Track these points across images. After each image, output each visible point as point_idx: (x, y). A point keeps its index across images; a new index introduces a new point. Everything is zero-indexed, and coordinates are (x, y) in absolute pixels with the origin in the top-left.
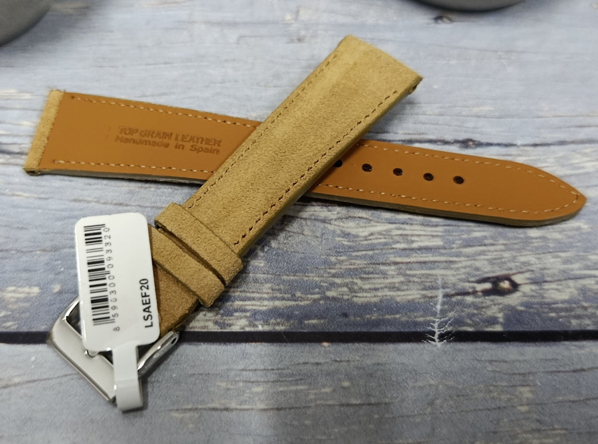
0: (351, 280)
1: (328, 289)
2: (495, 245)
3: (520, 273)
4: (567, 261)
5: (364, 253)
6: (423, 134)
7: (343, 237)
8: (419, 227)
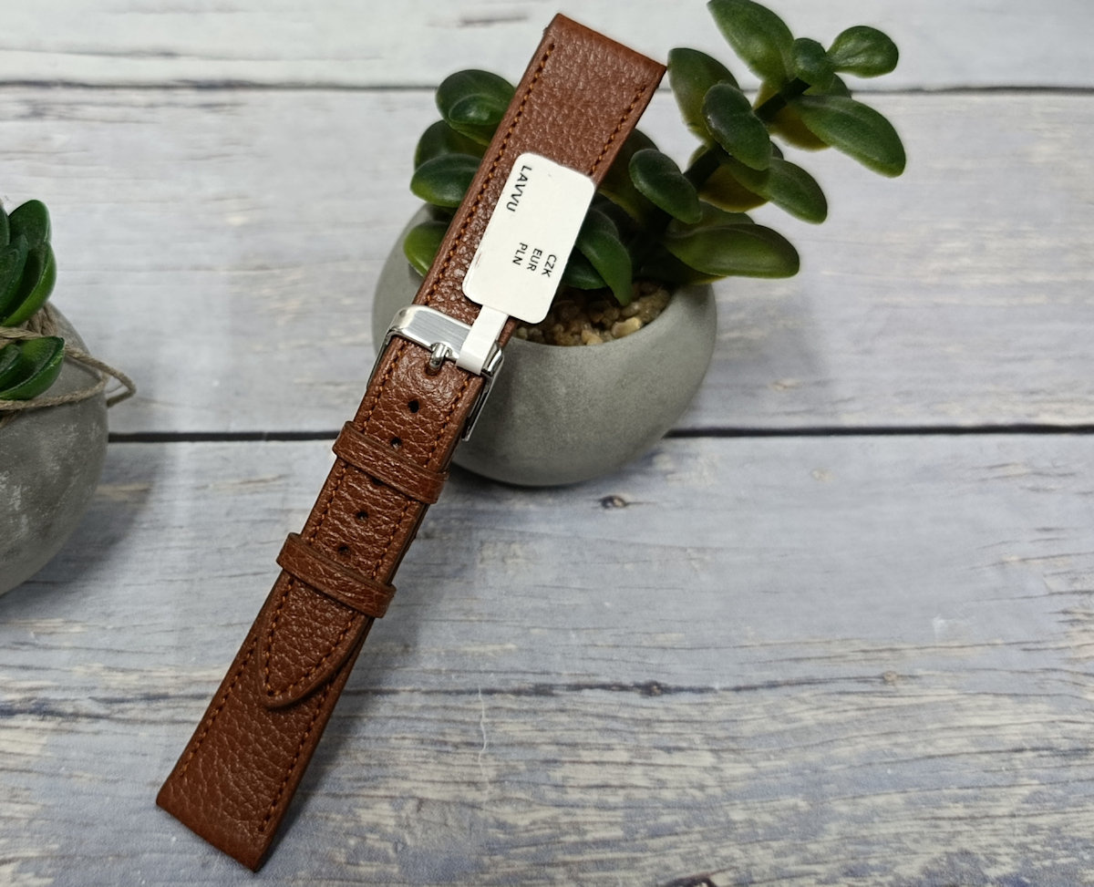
2: (690, 833)
3: (720, 871)
4: (779, 854)
5: (525, 849)
6: (594, 675)
7: (498, 828)
8: (592, 811)
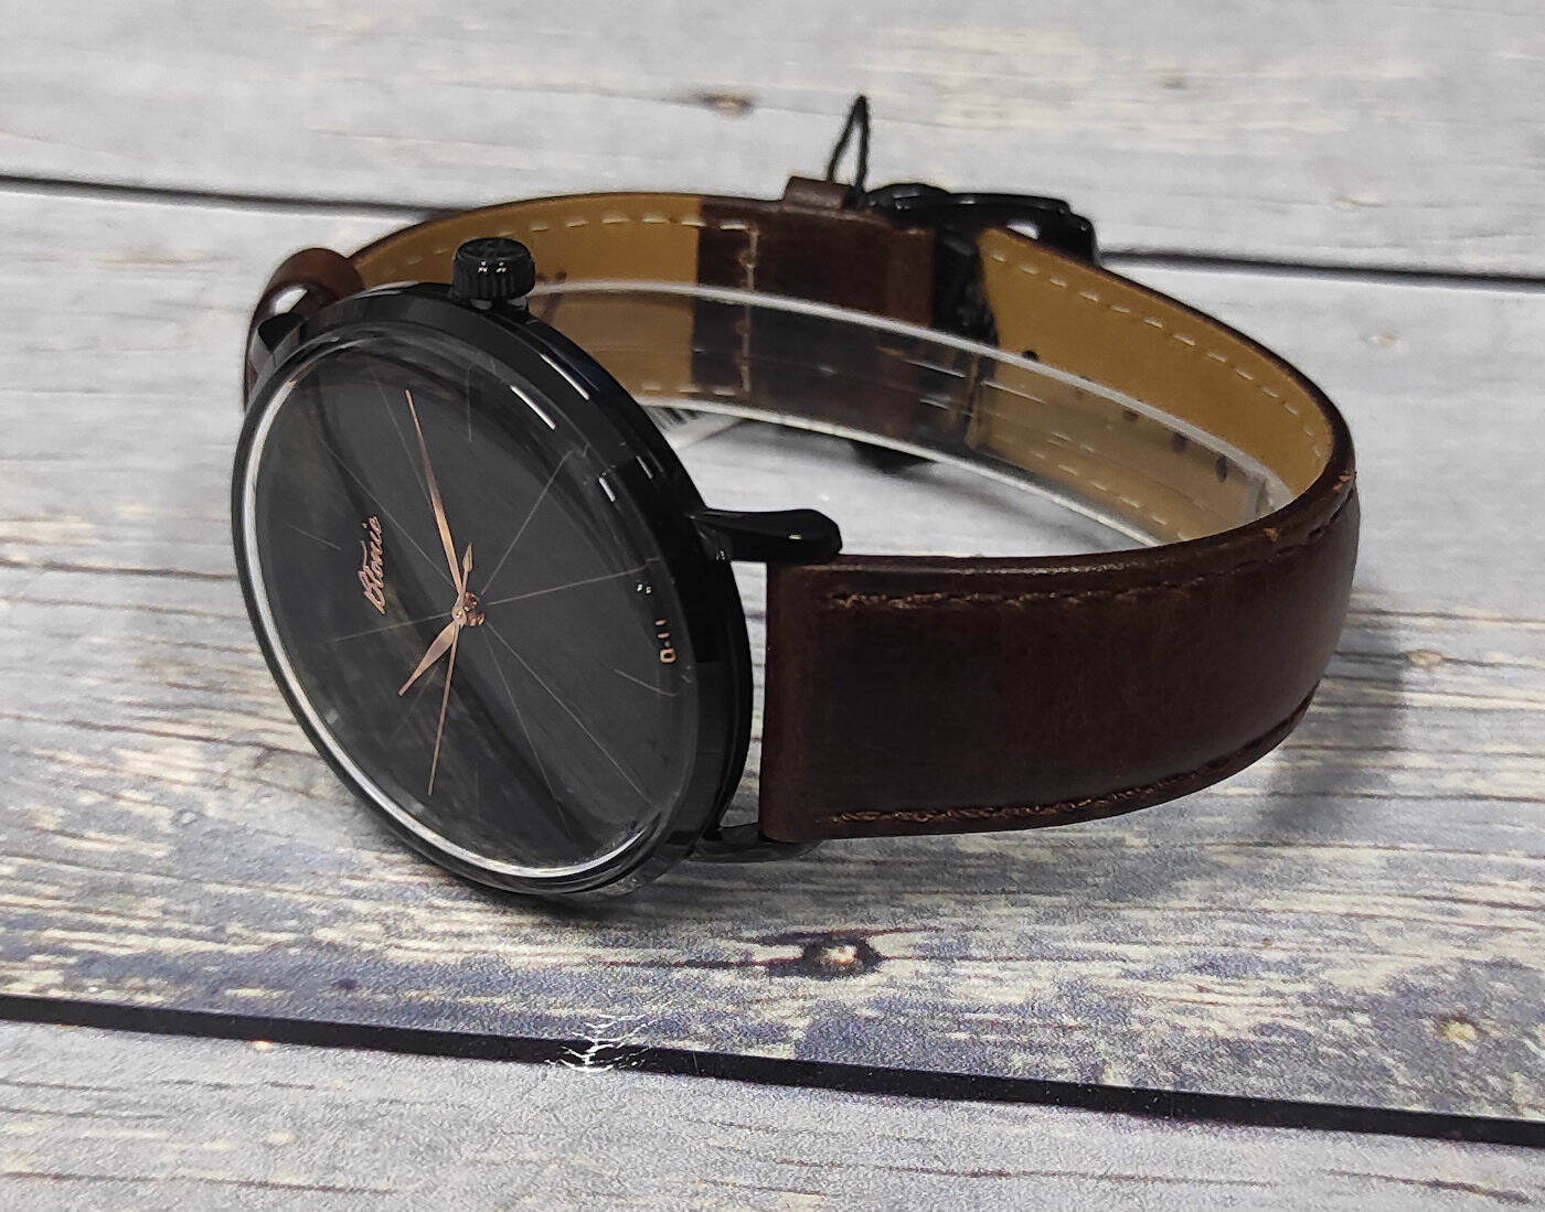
0: (400, 909)
1: (324, 923)
